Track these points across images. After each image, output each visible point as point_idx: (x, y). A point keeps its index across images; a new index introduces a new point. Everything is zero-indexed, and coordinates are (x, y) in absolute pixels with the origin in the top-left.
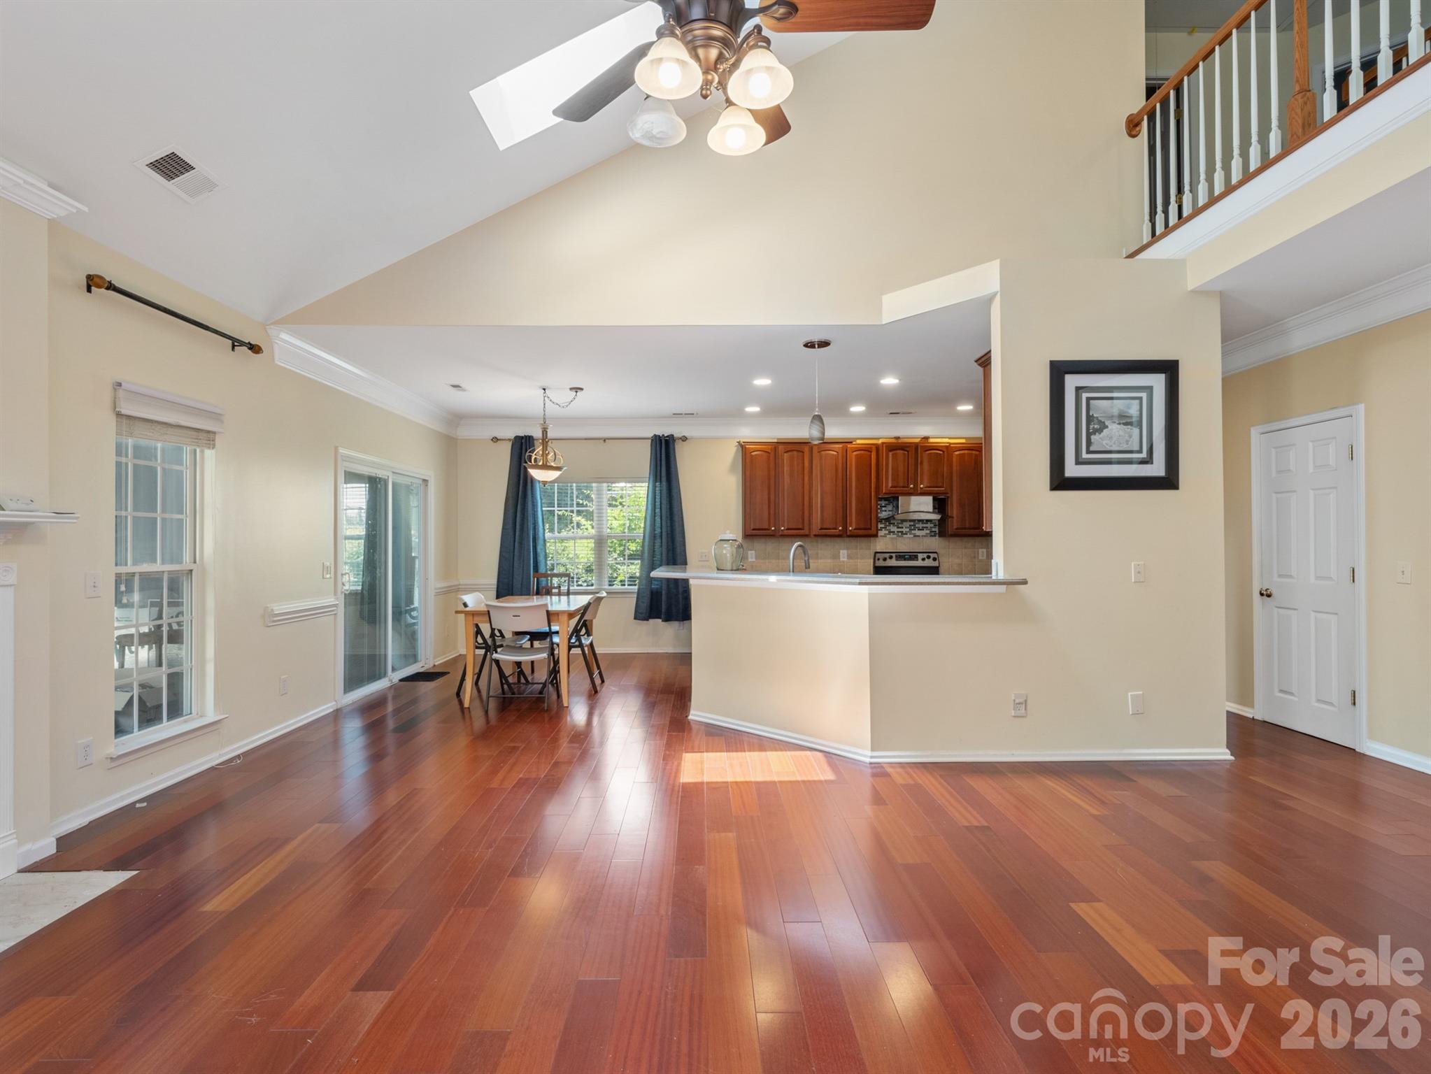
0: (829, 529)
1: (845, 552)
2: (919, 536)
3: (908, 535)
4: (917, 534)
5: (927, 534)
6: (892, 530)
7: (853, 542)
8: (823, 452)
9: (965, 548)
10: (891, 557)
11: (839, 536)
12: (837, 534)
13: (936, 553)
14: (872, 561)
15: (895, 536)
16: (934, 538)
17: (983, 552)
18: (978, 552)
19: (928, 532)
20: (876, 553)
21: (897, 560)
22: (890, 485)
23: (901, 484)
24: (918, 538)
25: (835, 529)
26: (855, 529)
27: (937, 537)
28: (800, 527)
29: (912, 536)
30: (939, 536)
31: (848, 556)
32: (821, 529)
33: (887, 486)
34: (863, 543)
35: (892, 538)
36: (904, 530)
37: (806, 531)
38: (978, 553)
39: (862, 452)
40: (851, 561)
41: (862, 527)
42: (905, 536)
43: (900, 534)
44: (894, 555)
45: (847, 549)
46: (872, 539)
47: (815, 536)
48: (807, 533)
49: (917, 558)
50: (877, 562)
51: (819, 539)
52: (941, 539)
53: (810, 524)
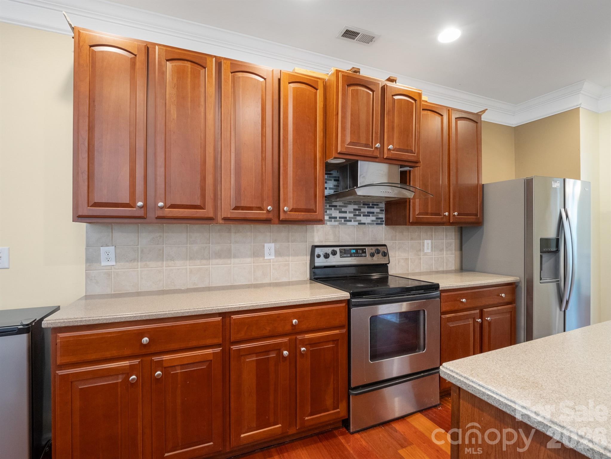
0: (250, 208)
1: (272, 245)
2: (364, 224)
3: (353, 223)
4: (362, 222)
5: (372, 221)
6: (333, 216)
7: (283, 231)
8: (240, 74)
9: (412, 239)
10: (334, 253)
11: (267, 221)
12: (264, 217)
13: (385, 245)
14: (308, 258)
15: (337, 223)
16: (380, 227)
17: (428, 244)
18: (423, 243)
19: (374, 218)
20: (314, 247)
21: (341, 256)
22: (348, 140)
23: (363, 141)
24: (363, 226)
25: (260, 208)
26: (291, 211)
27: (384, 225)
28: (198, 203)
29: (357, 223)
30: (386, 224)
31: (276, 251)
32: (236, 208)
33: (343, 142)
34: (296, 232)
35: (334, 226)
36: (348, 215)
37: (208, 212)
38: (423, 246)
39: (304, 86)
40: (280, 259)
41: (303, 206)
42: (349, 223)
43: (343, 220)
44: (337, 249)
45: (275, 241)
46: (309, 227)
47: (225, 219)
48: (211, 215)
49: (365, 252)
50: (316, 259)
51: (233, 226)
52: (388, 228)
53: (215, 198)
